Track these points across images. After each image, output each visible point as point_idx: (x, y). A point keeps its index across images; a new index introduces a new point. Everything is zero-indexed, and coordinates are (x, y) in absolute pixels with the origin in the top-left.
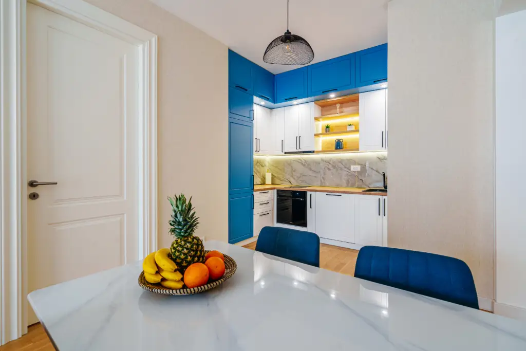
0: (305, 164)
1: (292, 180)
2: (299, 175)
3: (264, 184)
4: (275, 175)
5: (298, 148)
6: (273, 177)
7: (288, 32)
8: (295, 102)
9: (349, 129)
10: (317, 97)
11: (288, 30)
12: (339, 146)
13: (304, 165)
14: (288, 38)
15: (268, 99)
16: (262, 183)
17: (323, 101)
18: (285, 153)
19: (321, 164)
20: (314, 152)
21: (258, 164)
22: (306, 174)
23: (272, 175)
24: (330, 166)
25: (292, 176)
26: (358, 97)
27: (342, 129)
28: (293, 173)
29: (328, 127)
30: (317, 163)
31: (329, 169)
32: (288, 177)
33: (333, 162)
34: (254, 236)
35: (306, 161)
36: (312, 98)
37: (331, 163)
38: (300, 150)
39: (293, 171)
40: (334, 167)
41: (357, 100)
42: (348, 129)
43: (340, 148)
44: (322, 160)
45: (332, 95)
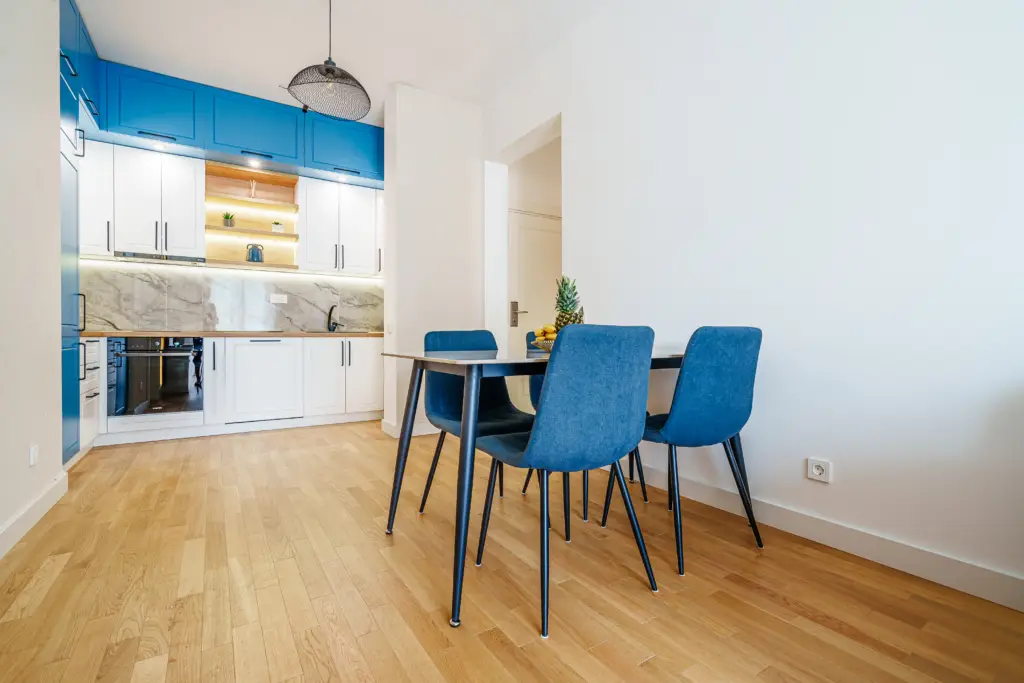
0: (160, 285)
1: (117, 319)
2: (138, 307)
5: (159, 247)
7: (329, 61)
9: (275, 229)
10: (216, 154)
11: (330, 58)
13: (158, 287)
14: (329, 71)
17: (225, 165)
18: (117, 254)
20: (204, 260)
22: (162, 307)
25: (119, 311)
26: (297, 180)
27: (263, 228)
28: (124, 304)
29: (228, 217)
30: (194, 285)
35: (162, 279)
36: (199, 151)
38: (165, 253)
39: (123, 298)
41: (294, 185)
42: (273, 230)
43: (257, 261)
45: (254, 164)
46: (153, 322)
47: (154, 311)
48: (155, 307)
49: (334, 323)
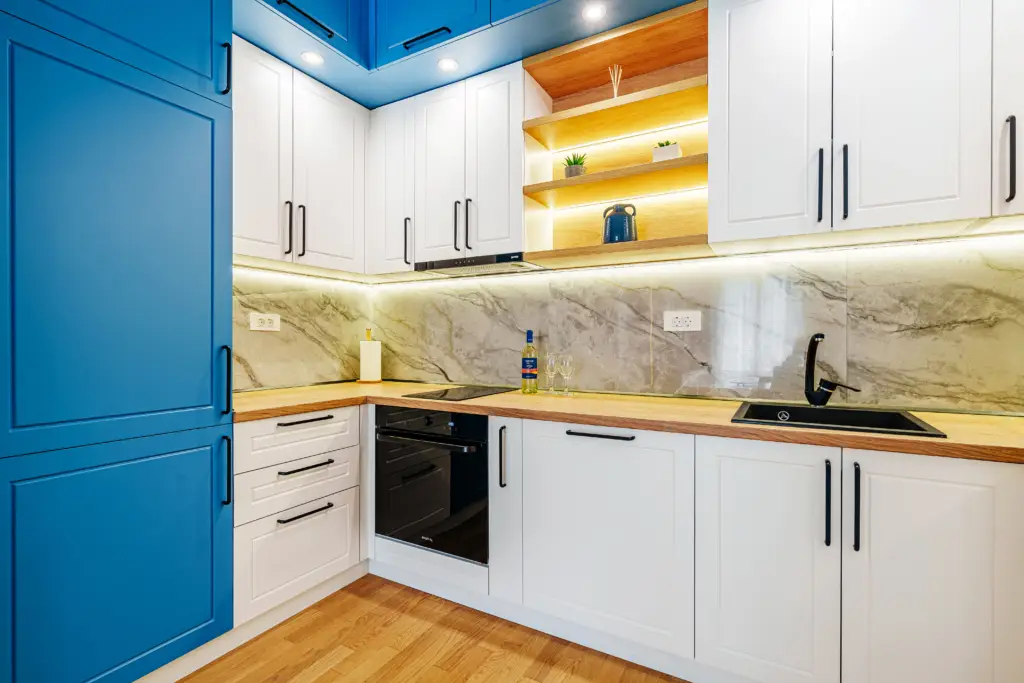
0: (498, 308)
1: (449, 365)
2: (471, 347)
3: (354, 379)
4: (396, 347)
5: (462, 244)
6: (388, 358)
12: (619, 228)
13: (491, 314)
15: (331, 35)
16: (350, 377)
18: (421, 267)
19: (552, 310)
20: (520, 257)
21: (329, 309)
22: (496, 346)
23: (385, 346)
24: (583, 316)
25: (449, 353)
26: (706, 16)
28: (456, 341)
29: (575, 164)
31: (579, 325)
32: (436, 353)
33: (598, 300)
34: (236, 625)
35: (497, 300)
37: (587, 302)
38: (469, 254)
39: (456, 333)
40: (598, 317)
43: (622, 239)
44: (557, 293)
45: (593, 15)
46: (485, 370)
47: (488, 351)
48: (488, 347)
49: (823, 382)
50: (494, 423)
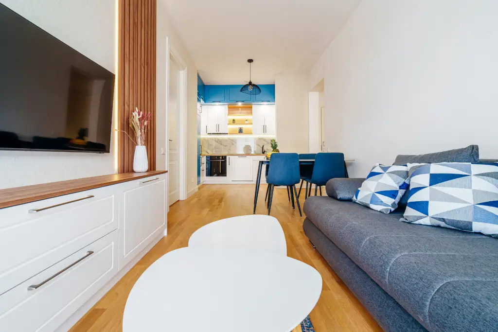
0: (217, 141)
1: (209, 151)
2: (213, 148)
5: (217, 131)
8: (217, 104)
10: (230, 103)
13: (217, 142)
17: (233, 106)
18: (208, 134)
19: (228, 141)
20: (227, 134)
24: (233, 142)
25: (209, 149)
27: (243, 122)
29: (234, 120)
30: (225, 140)
36: (227, 104)
38: (218, 133)
39: (210, 145)
41: (251, 107)
42: (246, 123)
44: (229, 139)
45: (240, 104)
47: (216, 148)
49: (264, 151)
50: (228, 157)
